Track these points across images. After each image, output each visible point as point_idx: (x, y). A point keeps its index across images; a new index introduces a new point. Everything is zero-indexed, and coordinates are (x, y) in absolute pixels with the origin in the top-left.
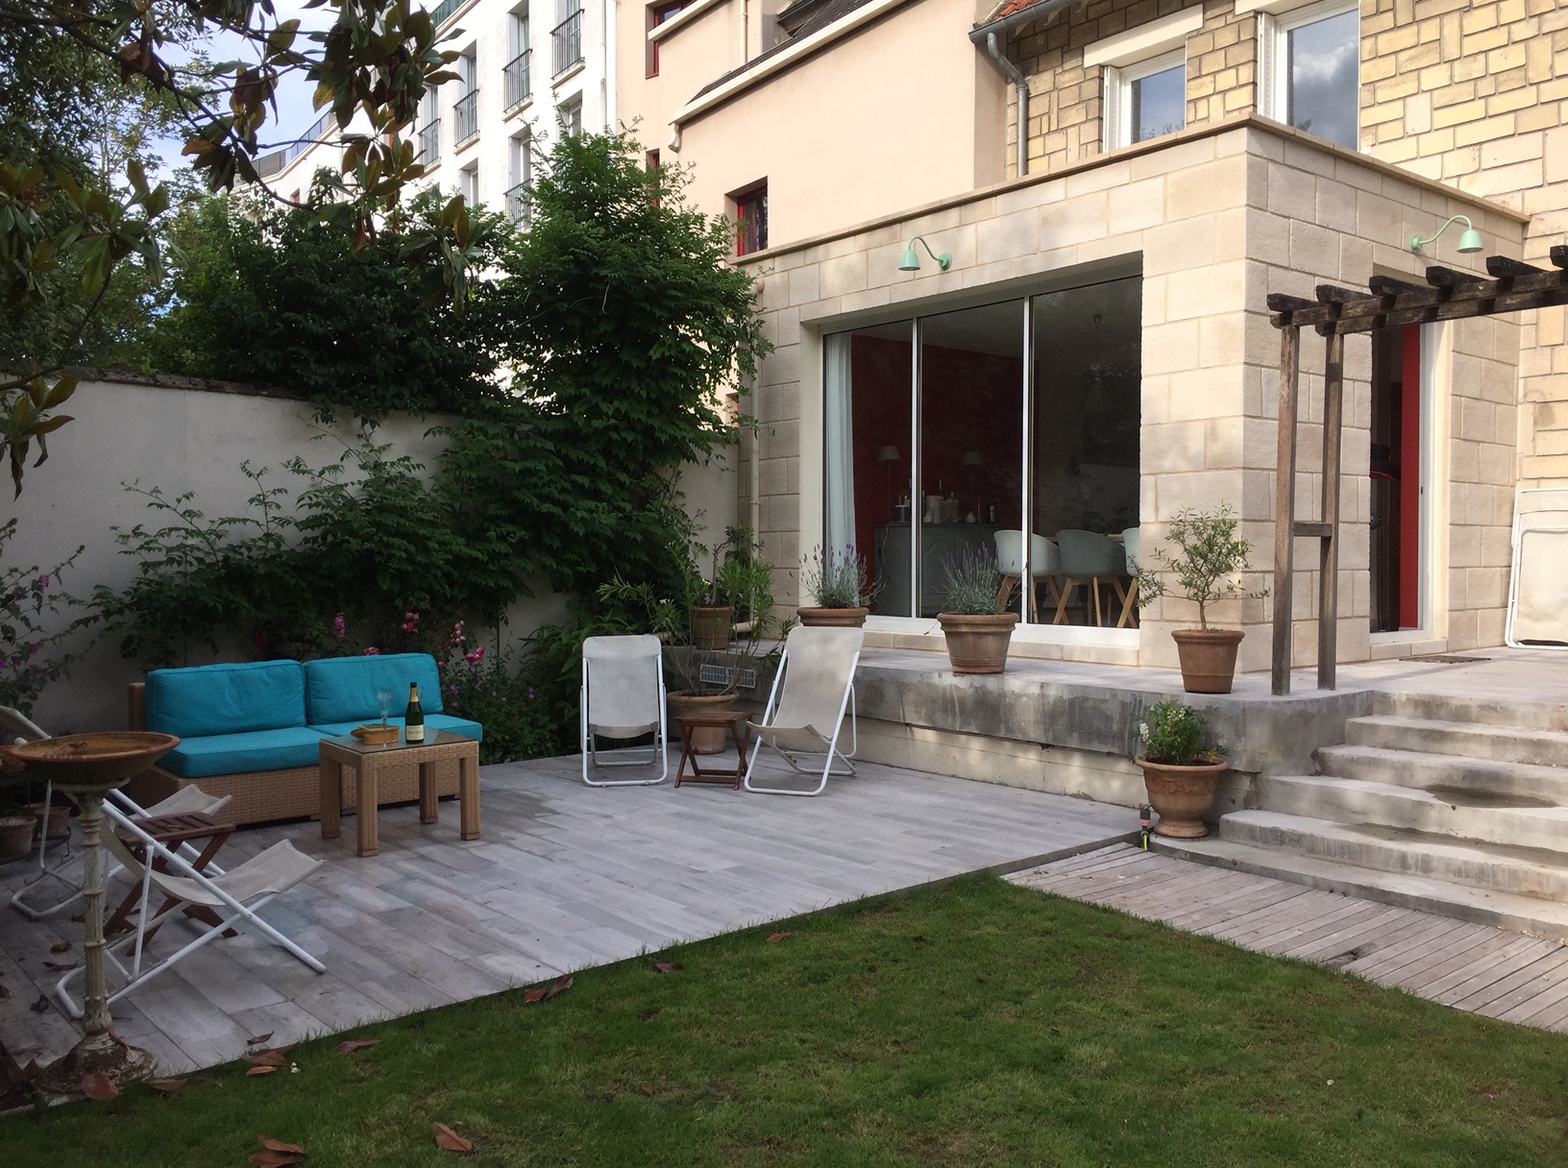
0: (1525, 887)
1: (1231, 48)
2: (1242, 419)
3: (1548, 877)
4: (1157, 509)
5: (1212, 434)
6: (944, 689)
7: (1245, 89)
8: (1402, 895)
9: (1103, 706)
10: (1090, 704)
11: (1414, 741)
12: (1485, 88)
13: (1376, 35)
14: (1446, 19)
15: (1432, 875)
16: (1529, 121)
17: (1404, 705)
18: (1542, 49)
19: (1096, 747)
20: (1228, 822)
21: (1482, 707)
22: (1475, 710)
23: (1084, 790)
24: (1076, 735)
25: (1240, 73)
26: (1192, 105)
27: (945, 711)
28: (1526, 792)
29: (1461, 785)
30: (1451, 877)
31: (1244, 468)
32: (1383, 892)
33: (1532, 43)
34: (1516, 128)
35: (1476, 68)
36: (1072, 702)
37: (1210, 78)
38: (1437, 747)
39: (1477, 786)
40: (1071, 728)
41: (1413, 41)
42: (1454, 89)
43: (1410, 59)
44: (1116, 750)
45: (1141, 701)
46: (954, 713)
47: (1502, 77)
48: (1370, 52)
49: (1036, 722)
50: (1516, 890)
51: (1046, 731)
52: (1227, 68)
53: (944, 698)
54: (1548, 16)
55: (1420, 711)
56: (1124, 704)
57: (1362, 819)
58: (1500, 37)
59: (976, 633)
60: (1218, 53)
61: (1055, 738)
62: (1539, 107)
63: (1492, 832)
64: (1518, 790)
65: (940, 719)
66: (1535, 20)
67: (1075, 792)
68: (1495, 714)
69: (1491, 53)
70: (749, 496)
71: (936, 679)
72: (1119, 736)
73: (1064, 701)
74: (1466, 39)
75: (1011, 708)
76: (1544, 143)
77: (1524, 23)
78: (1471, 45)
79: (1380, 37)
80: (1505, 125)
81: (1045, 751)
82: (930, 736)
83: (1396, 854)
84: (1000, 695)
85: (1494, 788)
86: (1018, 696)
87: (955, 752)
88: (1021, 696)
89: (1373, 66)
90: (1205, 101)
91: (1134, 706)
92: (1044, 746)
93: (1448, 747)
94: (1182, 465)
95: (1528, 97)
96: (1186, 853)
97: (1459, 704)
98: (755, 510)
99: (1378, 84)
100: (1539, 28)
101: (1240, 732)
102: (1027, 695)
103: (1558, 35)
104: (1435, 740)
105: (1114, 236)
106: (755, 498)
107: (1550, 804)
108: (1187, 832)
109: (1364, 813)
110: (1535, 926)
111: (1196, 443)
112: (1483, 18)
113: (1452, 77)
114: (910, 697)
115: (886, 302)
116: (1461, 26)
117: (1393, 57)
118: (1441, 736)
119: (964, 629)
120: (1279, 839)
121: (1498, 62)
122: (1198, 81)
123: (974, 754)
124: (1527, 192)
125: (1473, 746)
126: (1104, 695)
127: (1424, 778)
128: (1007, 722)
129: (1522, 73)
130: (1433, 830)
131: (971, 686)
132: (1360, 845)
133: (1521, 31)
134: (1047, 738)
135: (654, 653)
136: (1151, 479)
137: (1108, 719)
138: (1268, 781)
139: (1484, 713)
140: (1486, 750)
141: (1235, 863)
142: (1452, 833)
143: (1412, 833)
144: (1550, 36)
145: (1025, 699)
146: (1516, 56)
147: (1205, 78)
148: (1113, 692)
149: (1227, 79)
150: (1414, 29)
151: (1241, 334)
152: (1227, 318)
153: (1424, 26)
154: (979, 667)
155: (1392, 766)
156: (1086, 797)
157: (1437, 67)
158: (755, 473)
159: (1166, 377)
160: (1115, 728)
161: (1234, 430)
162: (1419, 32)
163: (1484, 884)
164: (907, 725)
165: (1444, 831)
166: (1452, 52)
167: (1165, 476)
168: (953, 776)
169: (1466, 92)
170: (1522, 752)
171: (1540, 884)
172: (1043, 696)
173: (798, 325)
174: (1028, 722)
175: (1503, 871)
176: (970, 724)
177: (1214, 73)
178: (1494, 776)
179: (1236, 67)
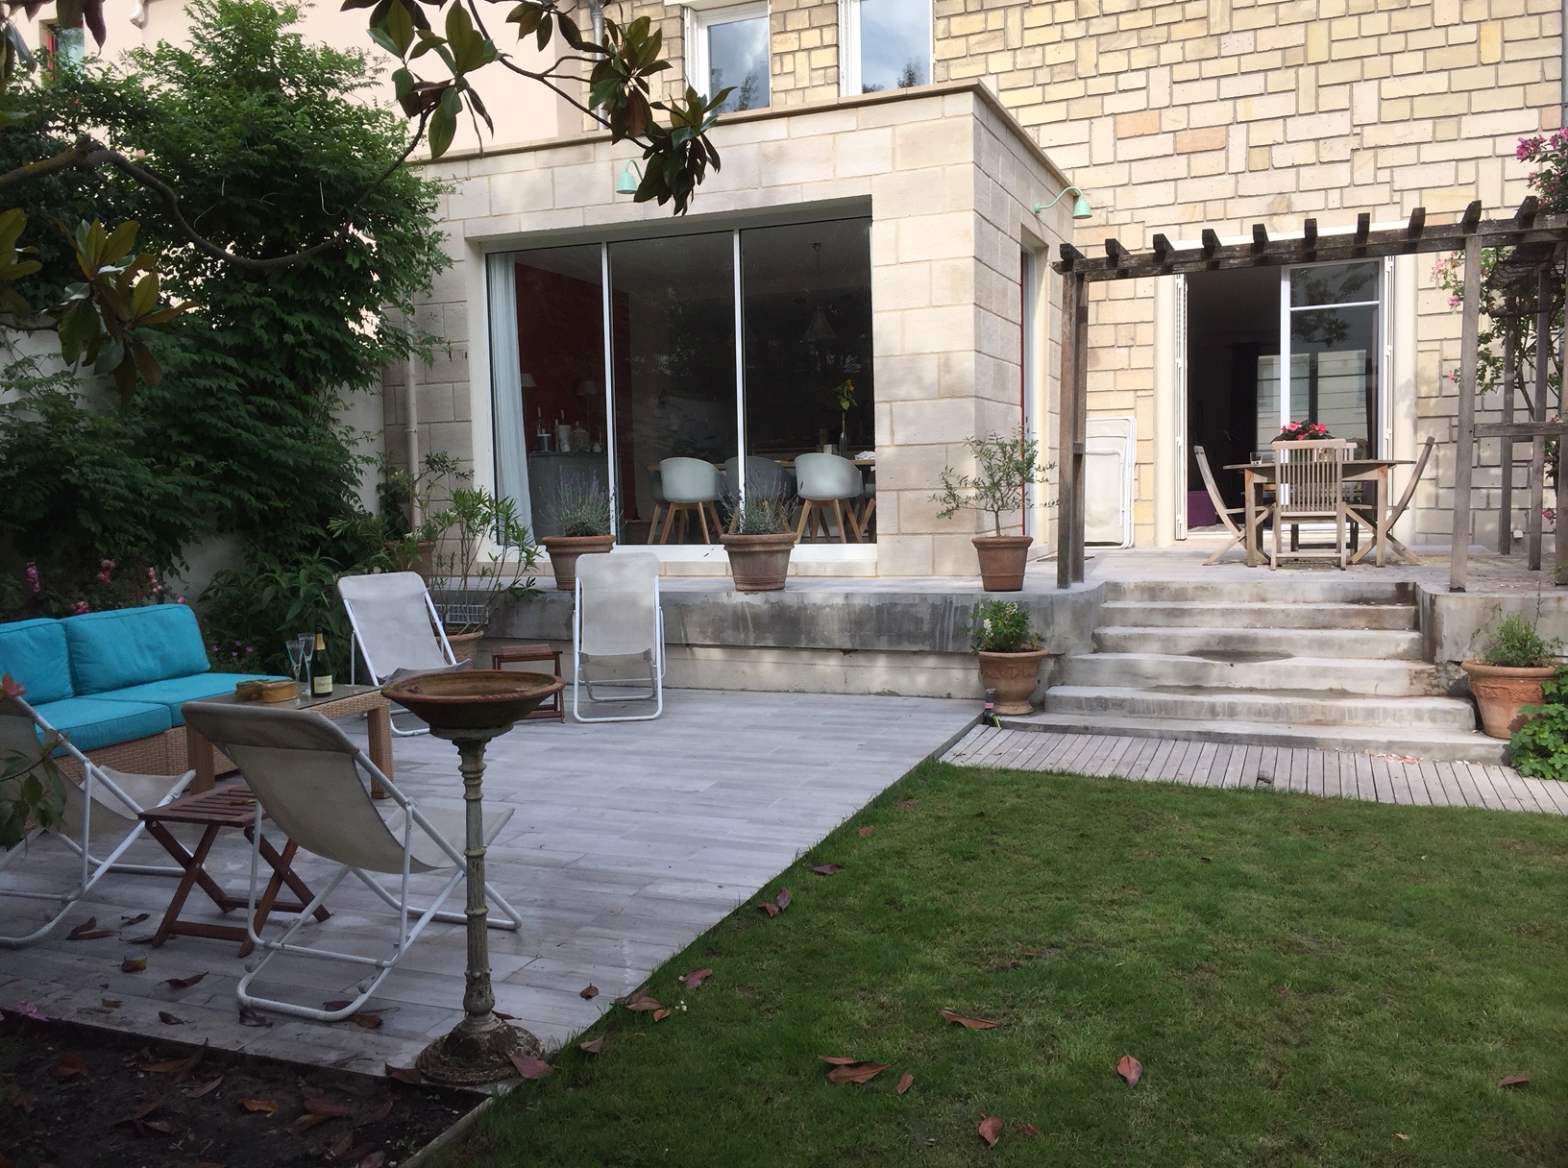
0: (1312, 718)
1: (815, 9)
2: (974, 353)
3: (1331, 708)
4: (892, 433)
5: (946, 366)
6: (735, 607)
7: (829, 50)
8: (1236, 735)
9: (913, 610)
10: (899, 608)
11: (1158, 619)
12: (1043, 76)
13: (948, 17)
14: (1010, 11)
15: (1238, 718)
16: (1079, 109)
17: (1132, 591)
18: (1089, 48)
19: (907, 647)
20: (1055, 697)
21: (1197, 588)
22: (1190, 591)
23: (888, 688)
24: (884, 638)
25: (824, 34)
26: (777, 58)
27: (736, 627)
28: (1269, 649)
29: (1216, 648)
30: (1253, 718)
31: (975, 397)
32: (1219, 734)
33: (1081, 42)
34: (1068, 114)
35: (1035, 58)
36: (880, 609)
37: (795, 35)
38: (1179, 621)
39: (1229, 648)
40: (879, 632)
41: (981, 28)
42: (1016, 74)
43: (978, 43)
44: (927, 648)
45: (951, 603)
46: (746, 628)
47: (1057, 69)
48: (944, 32)
49: (842, 630)
50: (1305, 720)
51: (852, 637)
52: (811, 28)
53: (735, 613)
54: (1094, 20)
55: (1146, 595)
56: (934, 607)
57: (1154, 683)
58: (1054, 34)
59: (768, 552)
60: (803, 12)
61: (863, 643)
62: (1086, 99)
63: (1263, 681)
64: (1261, 648)
65: (729, 636)
66: (1083, 23)
67: (880, 690)
68: (1207, 593)
69: (1047, 47)
70: (406, 424)
71: (724, 598)
72: (931, 635)
73: (872, 609)
74: (1026, 32)
75: (812, 620)
76: (1090, 129)
77: (1074, 24)
78: (1031, 38)
79: (952, 19)
80: (1058, 111)
81: (847, 656)
82: (716, 654)
83: (1206, 705)
84: (799, 608)
85: (1243, 648)
86: (820, 608)
87: (746, 667)
88: (824, 607)
89: (947, 45)
90: (790, 56)
91: (944, 606)
92: (846, 652)
93: (1187, 620)
94: (916, 393)
95: (1076, 89)
96: (1039, 726)
97: (1177, 587)
98: (414, 438)
99: (951, 62)
100: (1087, 31)
101: (1048, 621)
102: (831, 607)
103: (1102, 39)
104: (1176, 616)
105: (841, 179)
106: (414, 426)
107: (1289, 656)
108: (1023, 709)
109: (1156, 678)
110: (1345, 743)
111: (930, 372)
112: (1038, 15)
113: (1014, 64)
114: (695, 617)
115: (579, 223)
116: (1022, 20)
117: (964, 39)
118: (1182, 613)
119: (757, 548)
120: (1103, 705)
121: (1054, 55)
122: (783, 36)
123: (768, 666)
124: (1077, 171)
125: (1207, 618)
126: (914, 599)
127: (1186, 646)
128: (808, 633)
129: (1072, 68)
130: (1215, 684)
131: (766, 602)
132: (1175, 702)
133: (1073, 31)
134: (853, 643)
135: (420, 591)
136: (886, 406)
137: (919, 621)
138: (1070, 660)
139: (1199, 593)
140: (1218, 621)
141: (1086, 728)
142: (1230, 685)
143: (1197, 689)
144: (1095, 38)
145: (828, 610)
146: (1067, 53)
147: (790, 34)
148: (923, 597)
149: (811, 38)
150: (982, 16)
151: (972, 277)
152: (958, 262)
153: (991, 15)
154: (769, 583)
155: (1159, 638)
156: (891, 694)
157: (1002, 53)
158: (413, 398)
159: (899, 313)
160: (926, 628)
161: (966, 363)
162: (986, 20)
163: (1280, 719)
164: (688, 645)
165: (1224, 685)
166: (1015, 42)
167: (900, 403)
168: (742, 690)
169: (1026, 78)
170: (1247, 620)
171: (1324, 714)
172: (848, 605)
173: (463, 242)
174: (834, 632)
175: (1295, 707)
176: (764, 639)
177: (799, 31)
178: (1244, 639)
179: (821, 27)
